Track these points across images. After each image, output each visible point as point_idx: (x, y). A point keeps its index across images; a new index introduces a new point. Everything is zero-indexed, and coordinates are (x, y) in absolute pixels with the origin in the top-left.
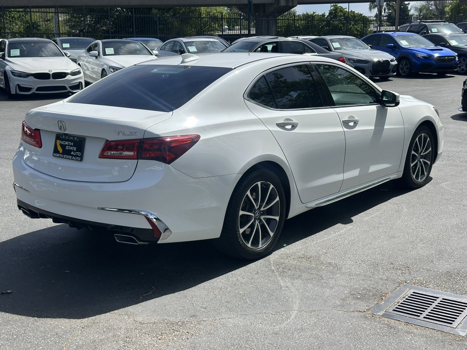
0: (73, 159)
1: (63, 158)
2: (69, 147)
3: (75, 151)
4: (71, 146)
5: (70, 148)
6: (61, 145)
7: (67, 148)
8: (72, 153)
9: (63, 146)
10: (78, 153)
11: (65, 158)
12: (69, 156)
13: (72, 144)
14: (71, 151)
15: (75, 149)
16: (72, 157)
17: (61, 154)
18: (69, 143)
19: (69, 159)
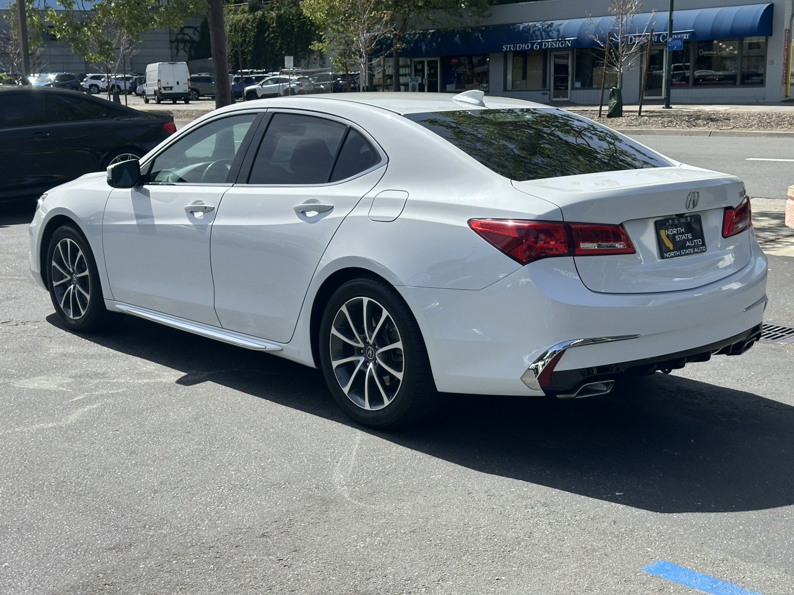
0: (696, 252)
1: (681, 255)
2: (679, 237)
3: (691, 240)
4: (682, 233)
5: (682, 237)
6: (668, 236)
7: (677, 238)
8: (688, 244)
9: (672, 238)
10: (697, 241)
11: (684, 255)
12: (689, 250)
13: (683, 230)
14: (685, 241)
15: (690, 236)
16: (694, 250)
17: (673, 251)
18: (678, 230)
19: (691, 254)
